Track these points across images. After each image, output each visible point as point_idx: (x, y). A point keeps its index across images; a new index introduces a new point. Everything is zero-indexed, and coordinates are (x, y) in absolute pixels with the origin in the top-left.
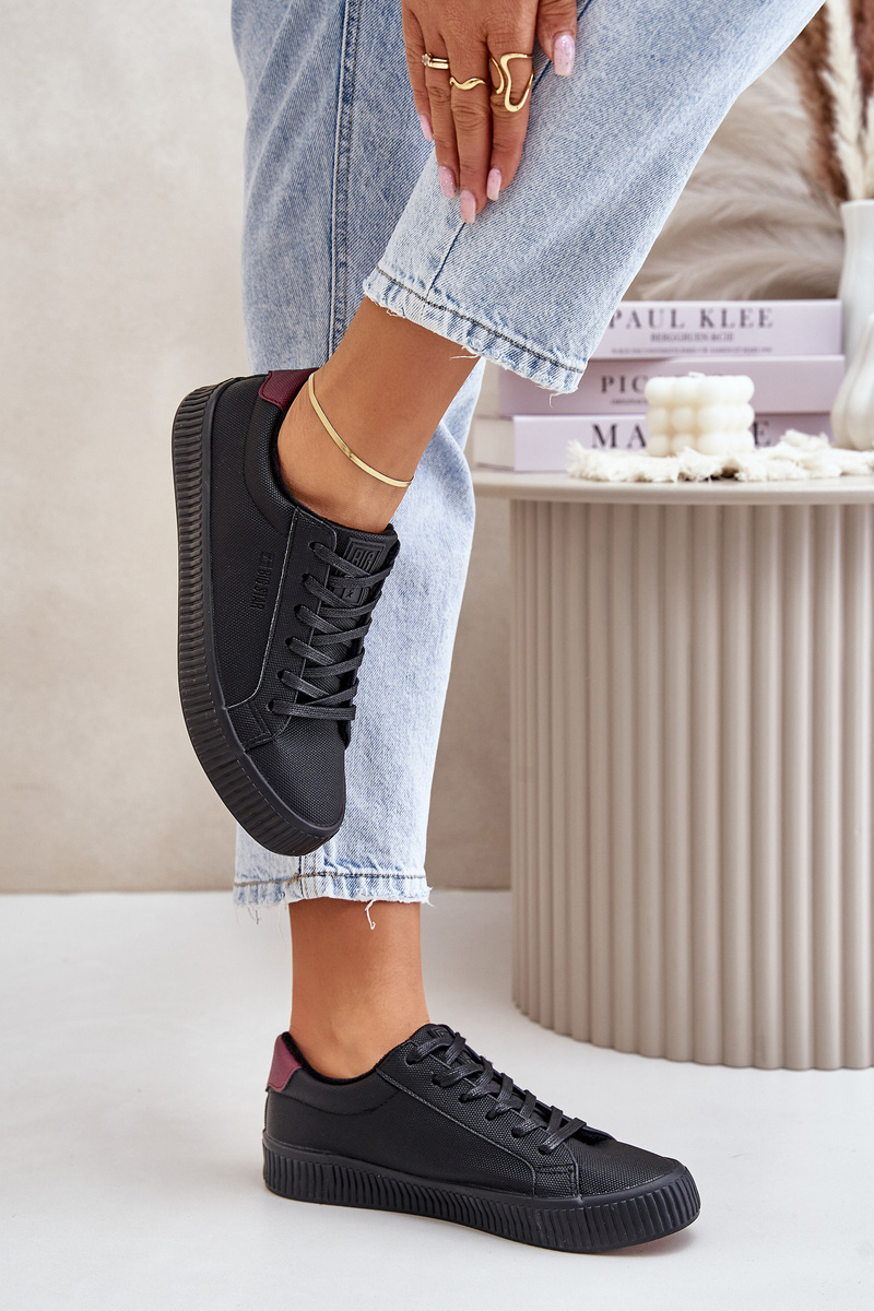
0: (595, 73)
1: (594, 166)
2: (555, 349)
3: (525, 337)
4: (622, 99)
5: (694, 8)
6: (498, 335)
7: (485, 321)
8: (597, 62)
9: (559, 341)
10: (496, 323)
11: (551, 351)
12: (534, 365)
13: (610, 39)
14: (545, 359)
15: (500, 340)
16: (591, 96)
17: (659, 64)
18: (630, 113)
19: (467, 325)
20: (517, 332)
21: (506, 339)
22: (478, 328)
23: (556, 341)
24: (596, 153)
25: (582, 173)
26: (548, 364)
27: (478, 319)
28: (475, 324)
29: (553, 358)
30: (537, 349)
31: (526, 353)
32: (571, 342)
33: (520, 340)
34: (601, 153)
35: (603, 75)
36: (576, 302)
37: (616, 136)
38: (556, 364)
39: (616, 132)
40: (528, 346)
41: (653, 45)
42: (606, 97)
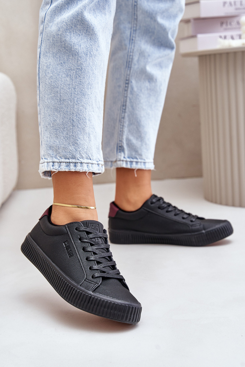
0: (49, 75)
1: (62, 99)
2: (79, 159)
3: (69, 159)
4: (59, 78)
5: (63, 45)
6: (61, 163)
7: (55, 160)
8: (48, 73)
9: (79, 156)
10: (59, 159)
11: (78, 160)
12: (75, 166)
13: (49, 65)
14: (78, 163)
15: (62, 164)
16: (51, 82)
17: (64, 64)
18: (63, 80)
19: (51, 164)
20: (66, 159)
21: (63, 162)
22: (55, 163)
23: (78, 156)
24: (61, 96)
25: (60, 103)
26: (79, 164)
27: (54, 161)
28: (53, 162)
29: (80, 161)
30: (74, 161)
31: (71, 164)
32: (83, 155)
33: (68, 161)
34: (62, 95)
35: (51, 75)
36: (78, 142)
37: (63, 88)
38: (81, 163)
39: (62, 87)
40: (71, 161)
41: (60, 60)
42: (55, 80)
